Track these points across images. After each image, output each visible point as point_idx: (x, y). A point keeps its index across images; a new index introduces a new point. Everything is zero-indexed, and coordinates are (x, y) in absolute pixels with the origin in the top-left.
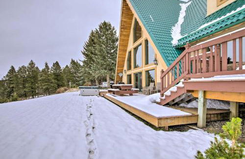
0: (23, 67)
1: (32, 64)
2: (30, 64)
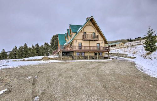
0: (21, 47)
1: (25, 45)
2: (24, 45)
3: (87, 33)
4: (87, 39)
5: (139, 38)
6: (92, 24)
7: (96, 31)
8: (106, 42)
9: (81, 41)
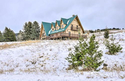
3: (73, 26)
4: (73, 29)
5: (98, 30)
6: (76, 20)
7: (78, 24)
8: (84, 32)
9: (70, 31)
